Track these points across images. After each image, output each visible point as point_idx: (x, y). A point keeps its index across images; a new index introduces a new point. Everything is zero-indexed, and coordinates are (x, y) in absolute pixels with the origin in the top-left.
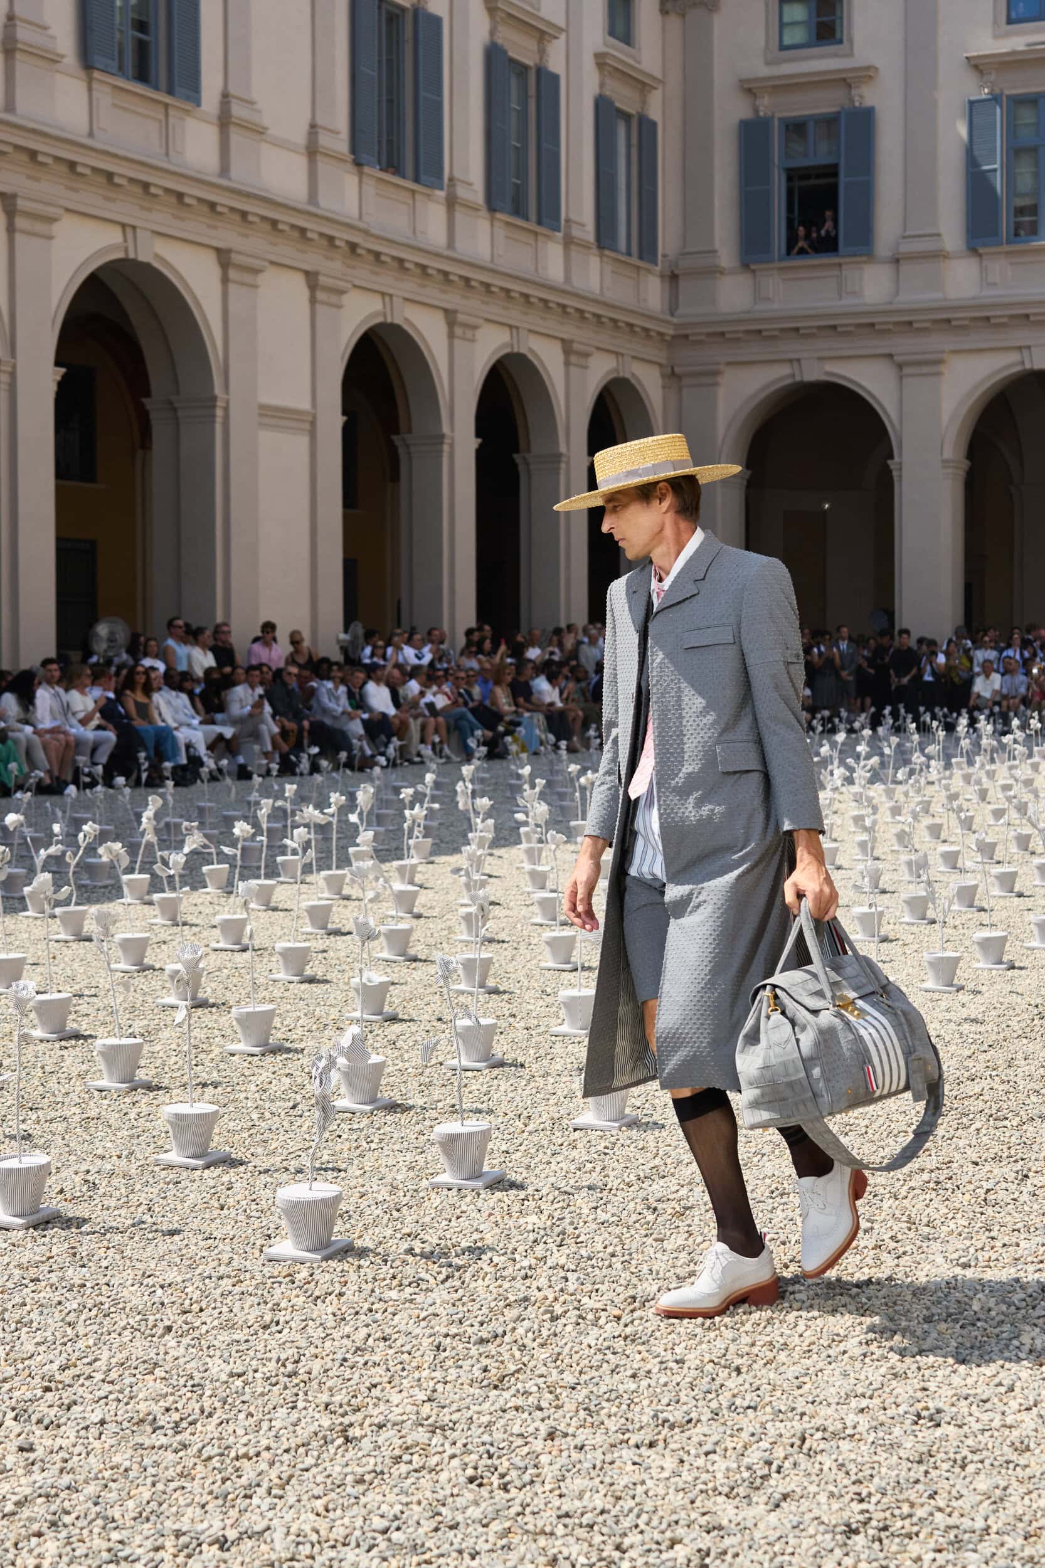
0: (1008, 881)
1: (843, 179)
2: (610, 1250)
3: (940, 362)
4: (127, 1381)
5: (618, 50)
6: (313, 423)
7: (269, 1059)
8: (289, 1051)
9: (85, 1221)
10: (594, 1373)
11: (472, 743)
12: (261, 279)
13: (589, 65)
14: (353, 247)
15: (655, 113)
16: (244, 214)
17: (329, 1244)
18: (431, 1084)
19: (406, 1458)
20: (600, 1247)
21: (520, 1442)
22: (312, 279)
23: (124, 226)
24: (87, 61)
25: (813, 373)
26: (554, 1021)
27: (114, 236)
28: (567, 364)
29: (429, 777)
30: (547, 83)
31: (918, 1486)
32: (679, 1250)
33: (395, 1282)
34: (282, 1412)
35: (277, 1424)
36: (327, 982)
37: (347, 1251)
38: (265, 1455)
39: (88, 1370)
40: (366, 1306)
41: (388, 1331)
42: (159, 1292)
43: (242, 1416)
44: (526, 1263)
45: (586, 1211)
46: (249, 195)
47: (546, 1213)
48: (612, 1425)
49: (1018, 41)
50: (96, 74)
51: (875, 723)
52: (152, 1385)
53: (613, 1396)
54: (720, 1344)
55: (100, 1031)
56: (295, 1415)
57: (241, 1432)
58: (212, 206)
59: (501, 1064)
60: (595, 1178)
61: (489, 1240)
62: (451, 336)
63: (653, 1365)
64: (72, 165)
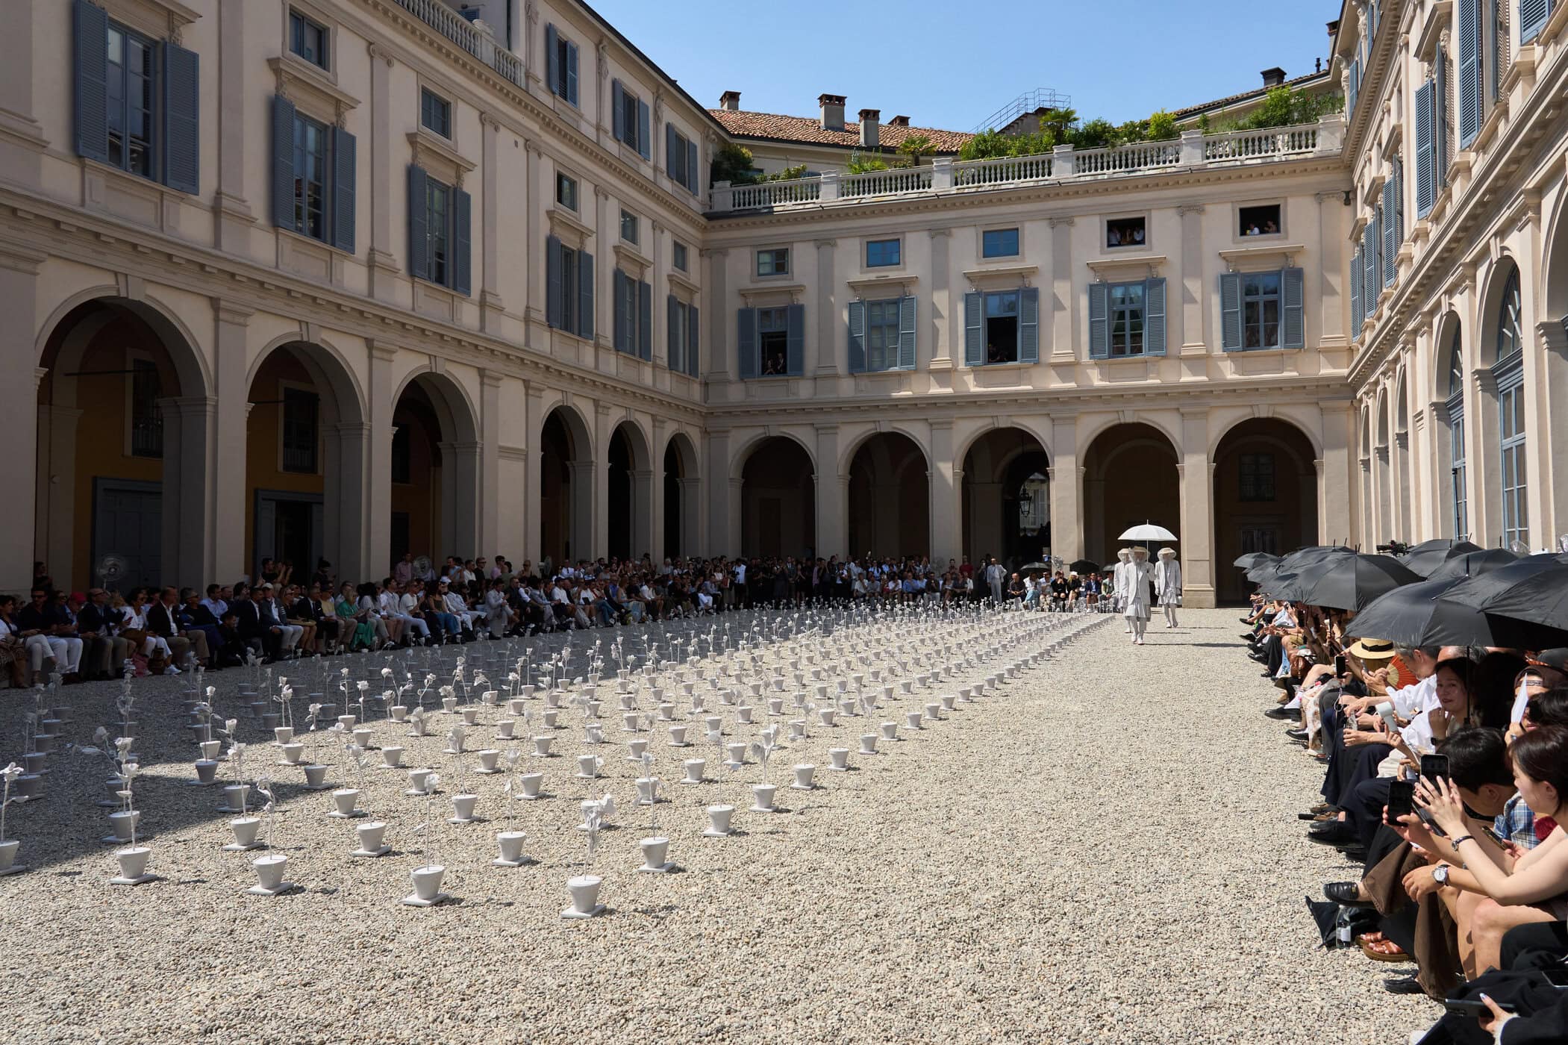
0: (889, 692)
1: (789, 339)
2: (736, 905)
3: (837, 428)
4: (505, 992)
5: (679, 273)
6: (527, 456)
7: (540, 802)
8: (549, 797)
9: (462, 900)
10: (742, 975)
11: (612, 621)
12: (501, 383)
13: (665, 279)
14: (548, 368)
15: (697, 305)
16: (492, 351)
17: (594, 907)
18: (626, 813)
19: (659, 1029)
20: (730, 904)
21: (714, 1016)
22: (526, 383)
23: (430, 355)
24: (412, 272)
25: (775, 432)
26: (681, 776)
27: (425, 361)
28: (654, 426)
29: (598, 642)
30: (644, 289)
31: (915, 1032)
32: (771, 903)
33: (631, 928)
34: (590, 1005)
35: (588, 1013)
36: (560, 756)
37: (604, 912)
38: (586, 1031)
39: (482, 987)
40: (620, 942)
41: (634, 956)
42: (510, 940)
43: (569, 1009)
44: (696, 914)
45: (719, 883)
46: (495, 341)
47: (700, 886)
48: (758, 1004)
49: (872, 275)
50: (416, 279)
51: (809, 606)
52: (517, 994)
53: (755, 987)
54: (801, 956)
55: (447, 789)
56: (597, 1008)
57: (570, 1019)
58: (476, 346)
59: (659, 801)
60: (719, 865)
61: (675, 902)
62: (596, 412)
63: (770, 969)
64: (403, 325)
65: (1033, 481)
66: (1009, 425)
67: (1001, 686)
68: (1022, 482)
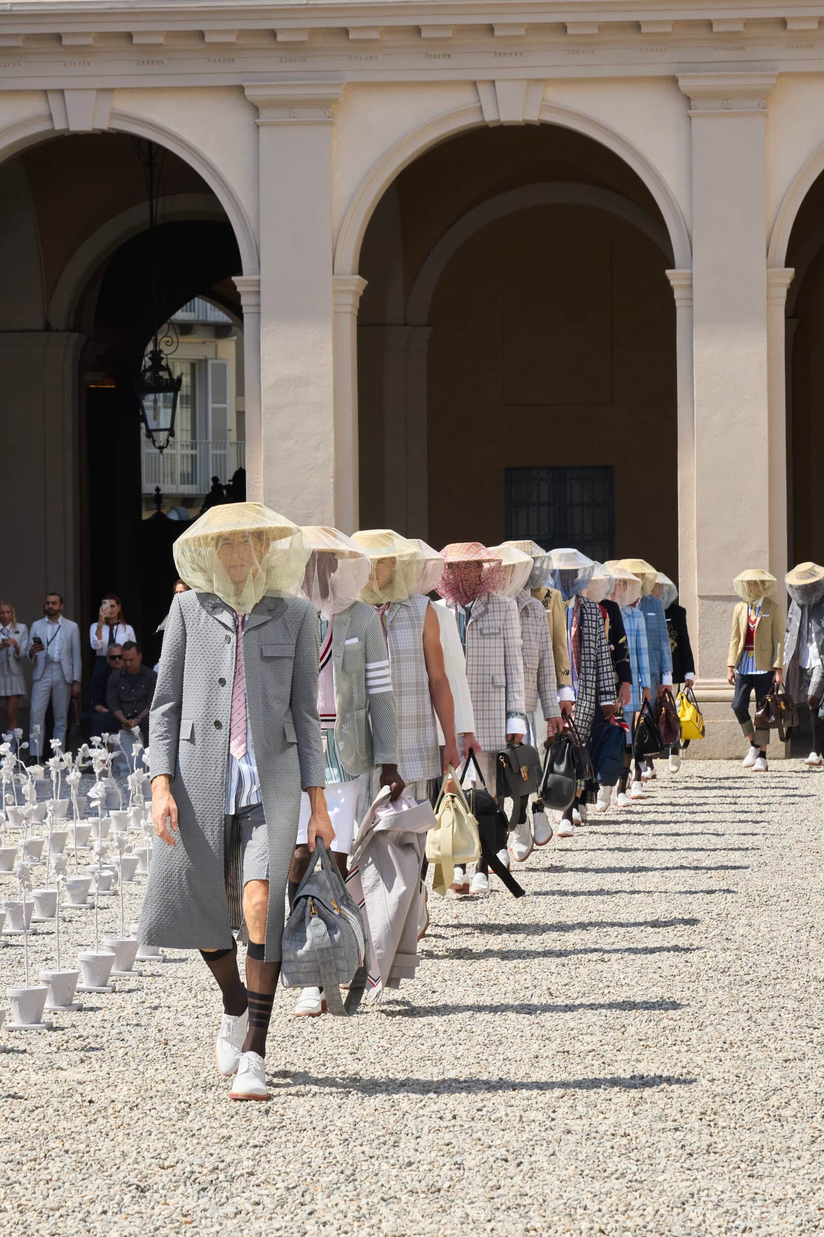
65: (186, 329)
66: (103, 124)
67: (66, 1018)
68: (151, 333)
